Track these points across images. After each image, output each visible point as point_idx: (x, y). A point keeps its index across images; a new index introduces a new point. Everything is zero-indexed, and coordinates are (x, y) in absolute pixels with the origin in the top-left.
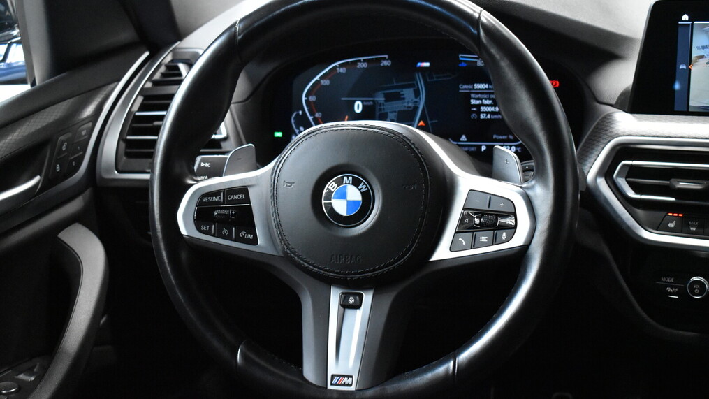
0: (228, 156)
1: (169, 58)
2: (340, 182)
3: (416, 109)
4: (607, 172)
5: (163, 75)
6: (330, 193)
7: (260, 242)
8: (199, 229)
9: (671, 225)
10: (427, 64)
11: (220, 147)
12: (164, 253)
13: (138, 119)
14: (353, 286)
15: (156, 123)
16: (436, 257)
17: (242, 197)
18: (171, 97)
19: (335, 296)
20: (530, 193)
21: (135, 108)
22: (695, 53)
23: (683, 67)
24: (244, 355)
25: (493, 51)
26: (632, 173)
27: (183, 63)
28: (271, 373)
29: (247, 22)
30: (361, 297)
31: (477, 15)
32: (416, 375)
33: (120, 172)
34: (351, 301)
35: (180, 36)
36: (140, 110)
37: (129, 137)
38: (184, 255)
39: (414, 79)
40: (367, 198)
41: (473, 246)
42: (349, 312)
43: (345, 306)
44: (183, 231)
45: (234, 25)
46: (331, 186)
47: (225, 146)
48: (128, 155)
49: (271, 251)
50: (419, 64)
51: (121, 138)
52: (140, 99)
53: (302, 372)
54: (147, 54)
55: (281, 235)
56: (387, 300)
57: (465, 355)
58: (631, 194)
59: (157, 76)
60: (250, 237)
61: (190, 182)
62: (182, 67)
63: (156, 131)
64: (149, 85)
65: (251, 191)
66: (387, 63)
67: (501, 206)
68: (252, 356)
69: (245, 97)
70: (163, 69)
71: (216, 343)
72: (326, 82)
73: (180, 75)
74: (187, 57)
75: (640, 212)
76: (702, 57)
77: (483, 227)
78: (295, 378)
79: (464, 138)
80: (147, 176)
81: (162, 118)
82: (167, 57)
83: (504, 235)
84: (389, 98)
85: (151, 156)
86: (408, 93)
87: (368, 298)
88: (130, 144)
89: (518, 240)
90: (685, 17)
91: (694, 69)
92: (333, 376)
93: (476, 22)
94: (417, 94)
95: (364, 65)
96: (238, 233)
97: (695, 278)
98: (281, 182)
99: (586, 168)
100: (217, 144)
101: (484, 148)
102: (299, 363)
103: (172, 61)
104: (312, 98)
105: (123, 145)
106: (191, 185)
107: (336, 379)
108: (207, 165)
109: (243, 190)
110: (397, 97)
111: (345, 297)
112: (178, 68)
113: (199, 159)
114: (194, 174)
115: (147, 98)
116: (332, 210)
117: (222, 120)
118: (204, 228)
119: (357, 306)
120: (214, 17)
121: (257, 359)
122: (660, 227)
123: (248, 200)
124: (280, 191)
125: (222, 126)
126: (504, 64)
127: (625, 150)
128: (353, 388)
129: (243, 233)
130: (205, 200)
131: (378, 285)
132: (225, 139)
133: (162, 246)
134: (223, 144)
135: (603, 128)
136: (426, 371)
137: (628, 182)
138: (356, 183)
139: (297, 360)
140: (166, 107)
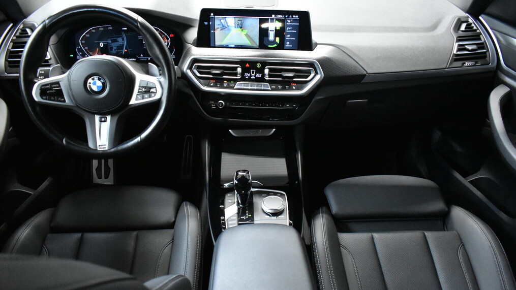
0: (51, 68)
1: (22, 26)
2: (93, 79)
3: (123, 45)
4: (190, 68)
5: (20, 33)
6: (90, 83)
7: (67, 101)
8: (42, 98)
9: (212, 85)
10: (126, 29)
11: (48, 62)
12: (30, 108)
13: (12, 52)
14: (103, 114)
15: (20, 54)
16: (130, 103)
17: (57, 85)
18: (26, 43)
19: (97, 118)
20: (160, 80)
21: (10, 48)
22: (216, 27)
23: (212, 31)
24: (65, 141)
25: (144, 31)
26: (198, 68)
27: (28, 28)
28: (77, 147)
29: (50, 19)
30: (106, 118)
31: (136, 19)
32: (127, 143)
33: (8, 73)
34: (103, 119)
35: (26, 17)
36: (12, 49)
37: (9, 60)
38: (38, 109)
39: (122, 34)
40: (104, 84)
41: (143, 98)
42: (102, 123)
43: (101, 121)
44: (36, 99)
45: (44, 21)
46: (90, 80)
47: (51, 62)
48: (10, 66)
49: (71, 104)
50: (123, 29)
51: (6, 60)
52: (12, 44)
53: (88, 145)
54: (12, 24)
55: (74, 98)
56: (116, 118)
57: (144, 135)
58: (198, 75)
59: (18, 34)
60: (63, 100)
61: (36, 81)
62: (28, 30)
63: (20, 57)
64: (15, 38)
65: (61, 83)
66: (110, 28)
67: (151, 85)
68: (69, 141)
69: (56, 42)
70: (20, 31)
71: (55, 138)
72: (88, 36)
73: (27, 33)
74: (29, 26)
75: (201, 80)
76: (218, 28)
77: (146, 92)
78: (86, 147)
79: (142, 55)
80: (18, 75)
81: (22, 52)
82: (21, 26)
83: (153, 95)
84: (113, 41)
85: (19, 66)
86: (120, 39)
87: (109, 118)
88: (10, 62)
89: (157, 97)
90: (212, 14)
91: (216, 32)
92: (99, 146)
93: (136, 21)
94: (123, 40)
95: (102, 29)
96: (57, 99)
97: (220, 101)
98: (71, 80)
99: (183, 66)
100: (47, 61)
101: (149, 59)
102: (87, 141)
103: (23, 28)
104: (83, 42)
105: (7, 63)
106: (36, 82)
107: (100, 147)
108: (43, 72)
109: (58, 83)
110: (116, 41)
111: (101, 118)
112: (26, 31)
113: (39, 70)
114: (37, 78)
115: (14, 43)
116: (91, 89)
117: (47, 51)
118: (44, 98)
119: (105, 121)
120: (40, 7)
121: (71, 142)
122: (208, 85)
123: (60, 86)
124: (71, 83)
125: (48, 53)
126: (148, 36)
127: (195, 61)
128: (107, 149)
129: (59, 99)
130: (43, 87)
131: (112, 114)
132: (50, 59)
133: (28, 105)
134: (49, 61)
135: (188, 53)
136: (131, 141)
137: (198, 71)
138: (99, 79)
139: (86, 140)
140: (23, 47)
